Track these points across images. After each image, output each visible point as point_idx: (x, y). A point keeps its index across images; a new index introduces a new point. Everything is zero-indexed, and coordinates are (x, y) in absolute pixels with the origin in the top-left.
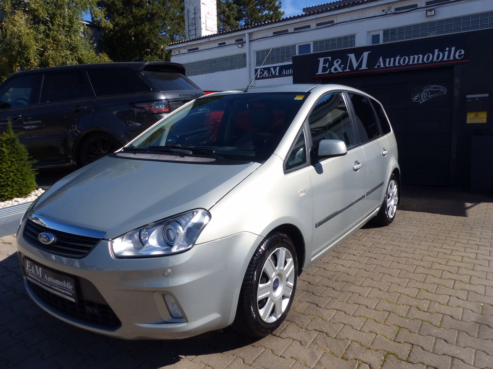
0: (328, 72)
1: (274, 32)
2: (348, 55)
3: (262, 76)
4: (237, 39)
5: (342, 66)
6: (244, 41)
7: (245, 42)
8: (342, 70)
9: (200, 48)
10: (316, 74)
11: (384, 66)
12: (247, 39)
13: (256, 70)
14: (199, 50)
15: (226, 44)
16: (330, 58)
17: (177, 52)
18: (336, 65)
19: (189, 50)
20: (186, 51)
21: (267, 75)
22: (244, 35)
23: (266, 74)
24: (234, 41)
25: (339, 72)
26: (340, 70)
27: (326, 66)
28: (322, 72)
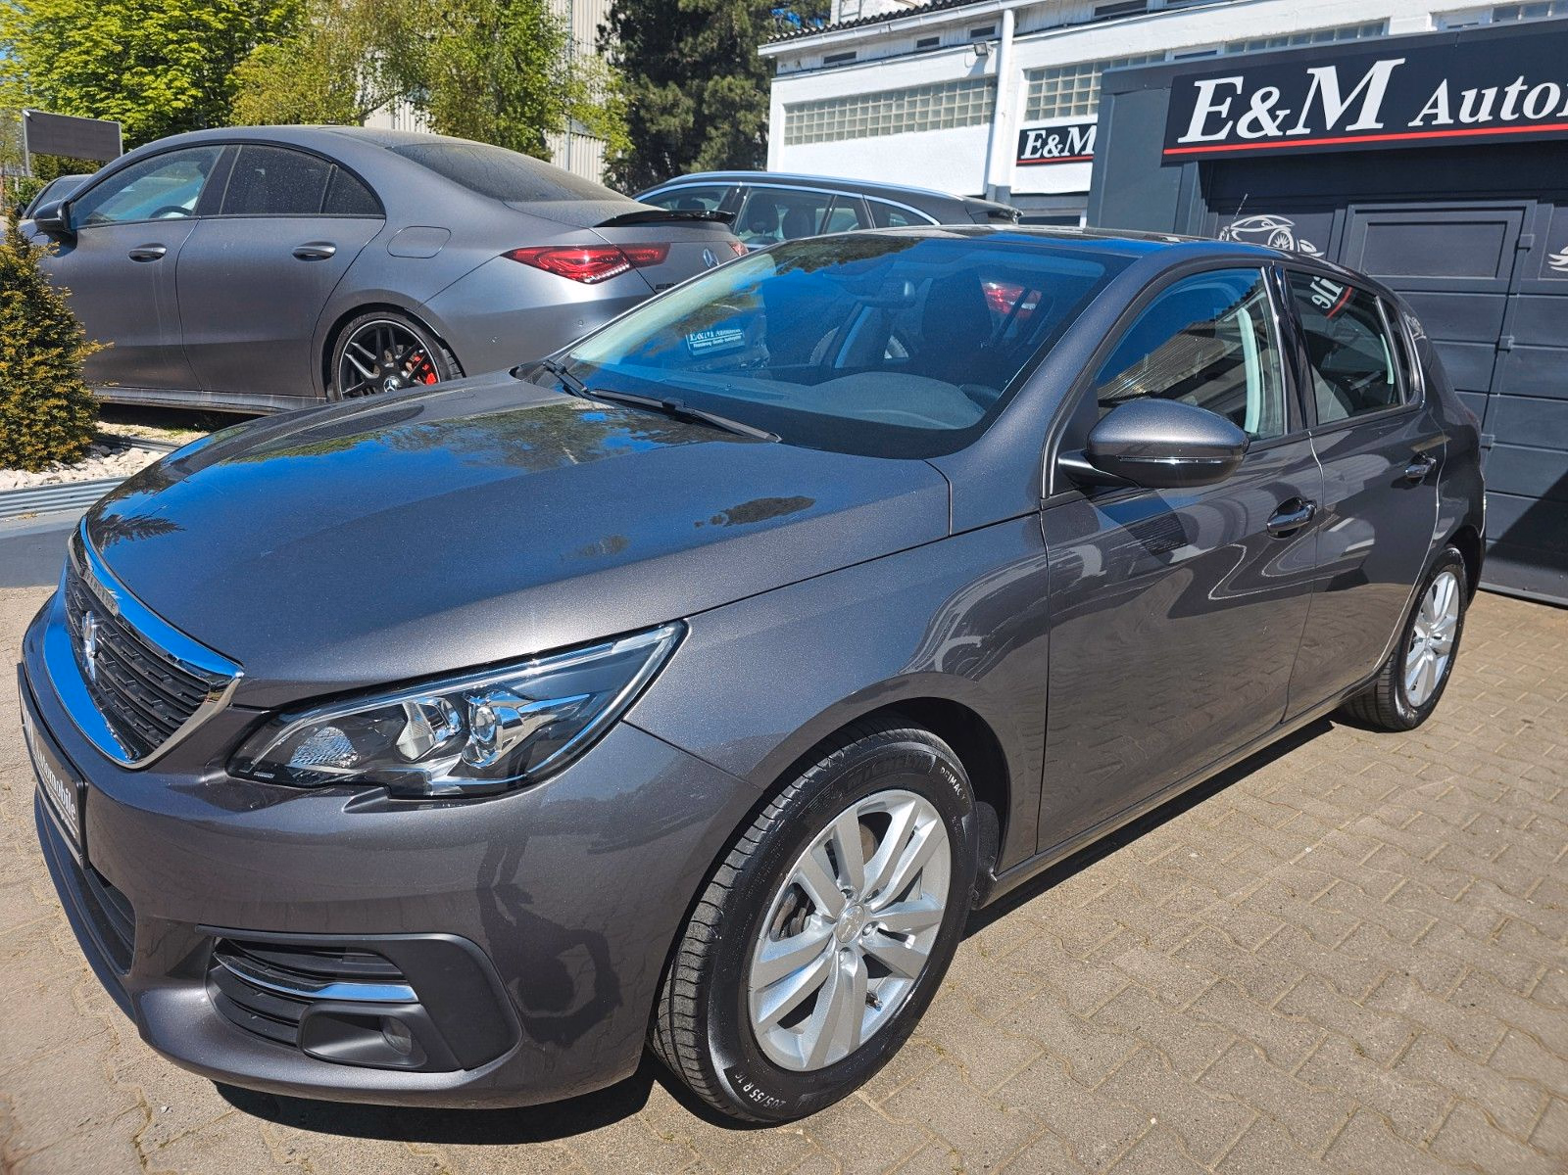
0: (1222, 135)
1: (1097, 9)
2: (1309, 71)
3: (1038, 155)
4: (978, 27)
5: (1282, 114)
6: (997, 34)
7: (1000, 39)
8: (1279, 128)
9: (862, 53)
10: (1180, 141)
11: (1451, 117)
12: (1007, 27)
14: (858, 59)
15: (941, 44)
16: (1238, 81)
17: (791, 65)
19: (828, 60)
20: (818, 61)
22: (1000, 15)
24: (965, 35)
25: (1266, 138)
26: (1271, 129)
27: (1220, 113)
28: (1203, 134)
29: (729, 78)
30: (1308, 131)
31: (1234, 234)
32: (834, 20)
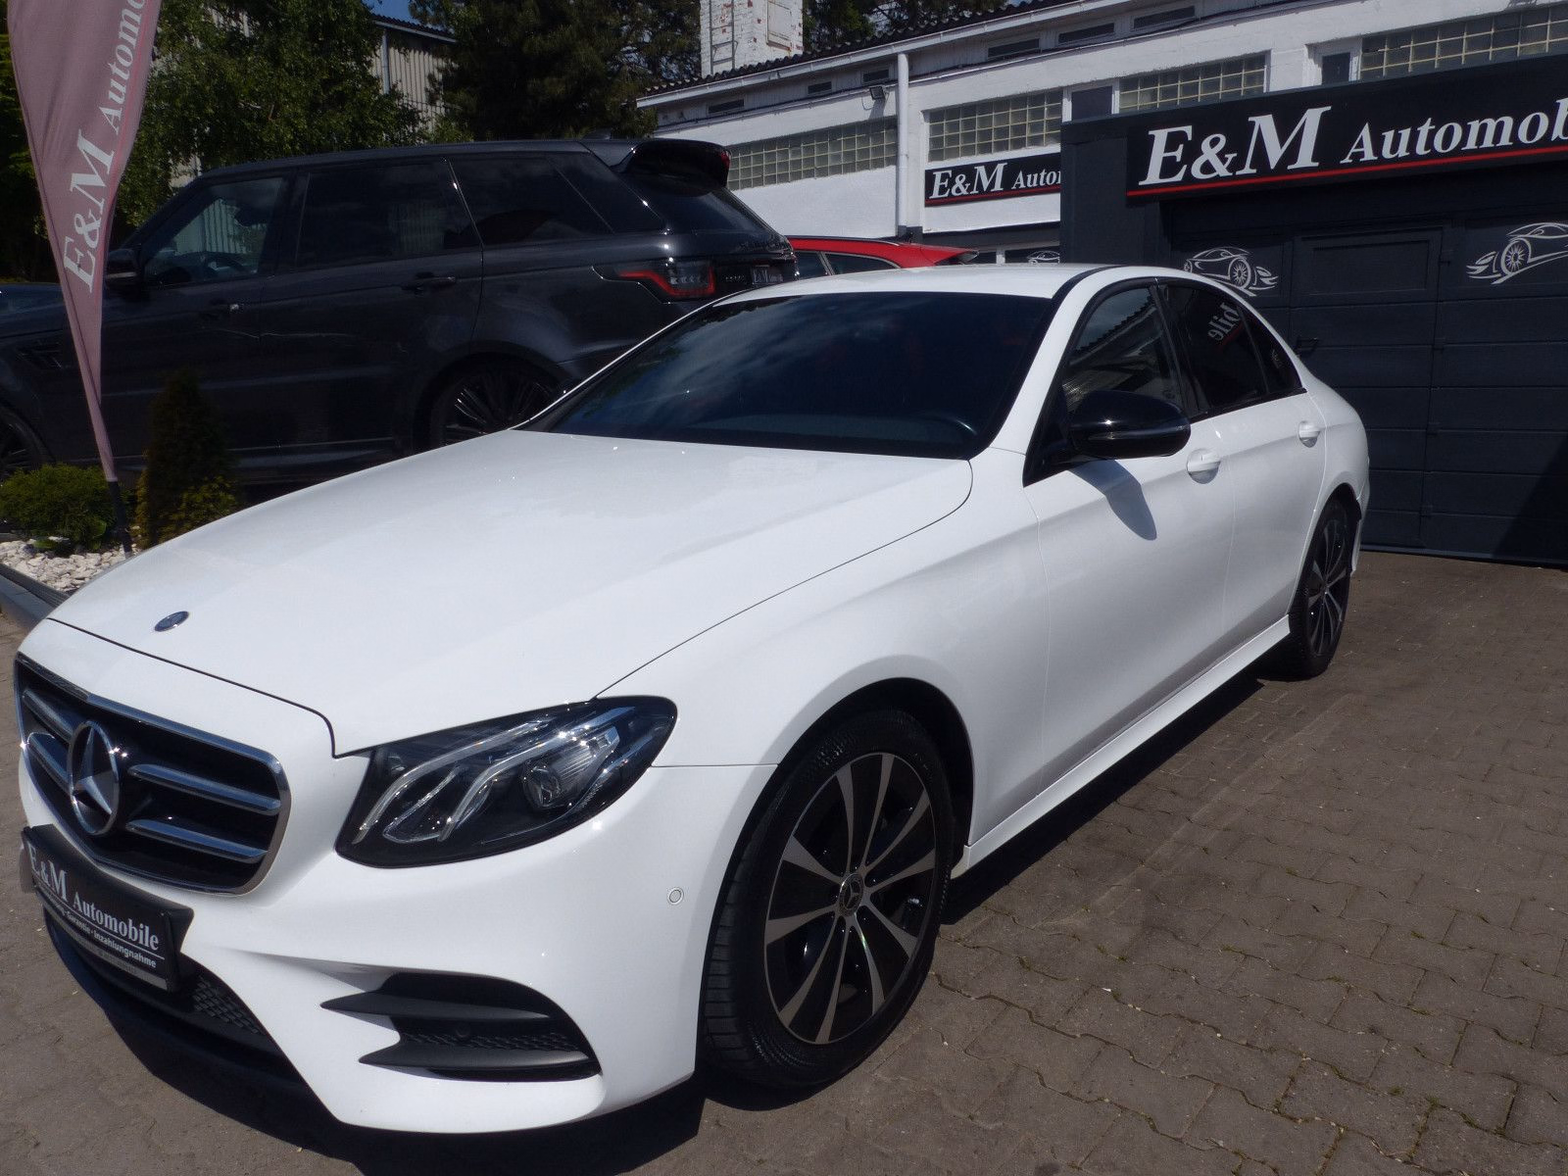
0: (1179, 177)
1: (992, 50)
2: (1250, 119)
3: (946, 195)
4: (870, 71)
5: (1230, 157)
6: (891, 76)
7: (896, 81)
8: (1229, 169)
9: (748, 103)
10: (1141, 183)
11: (1375, 155)
12: (901, 70)
14: (746, 106)
15: (834, 89)
16: (1188, 130)
17: (673, 117)
18: (1209, 153)
19: (713, 110)
20: (703, 112)
22: (893, 59)
24: (858, 79)
25: (1218, 178)
26: (1221, 170)
27: (1175, 157)
28: (1161, 178)
30: (1254, 171)
31: (1196, 264)
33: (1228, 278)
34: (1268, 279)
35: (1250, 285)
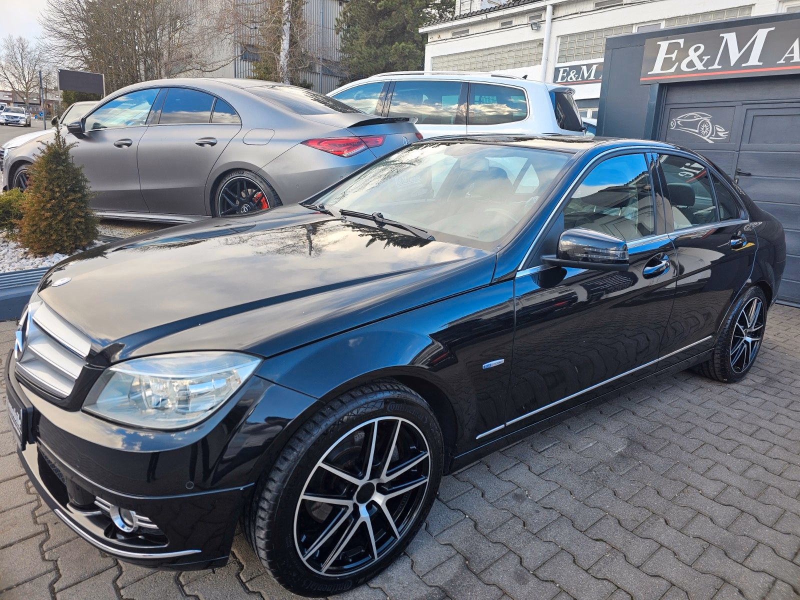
0: (673, 70)
1: (596, 4)
2: (721, 35)
3: (565, 81)
4: (533, 15)
5: (706, 58)
6: (543, 18)
7: (545, 21)
8: (704, 65)
9: (472, 30)
10: (649, 73)
12: (548, 15)
13: (557, 70)
14: (469, 33)
15: (513, 25)
16: (681, 41)
17: (436, 38)
18: (693, 55)
19: (454, 34)
20: (449, 35)
21: (574, 79)
22: (544, 9)
23: (573, 77)
24: (525, 20)
25: (697, 71)
26: (699, 66)
27: (672, 58)
28: (661, 70)
29: (403, 44)
30: (720, 67)
31: (678, 122)
32: (457, 13)
33: (697, 131)
34: (722, 133)
35: (710, 136)
